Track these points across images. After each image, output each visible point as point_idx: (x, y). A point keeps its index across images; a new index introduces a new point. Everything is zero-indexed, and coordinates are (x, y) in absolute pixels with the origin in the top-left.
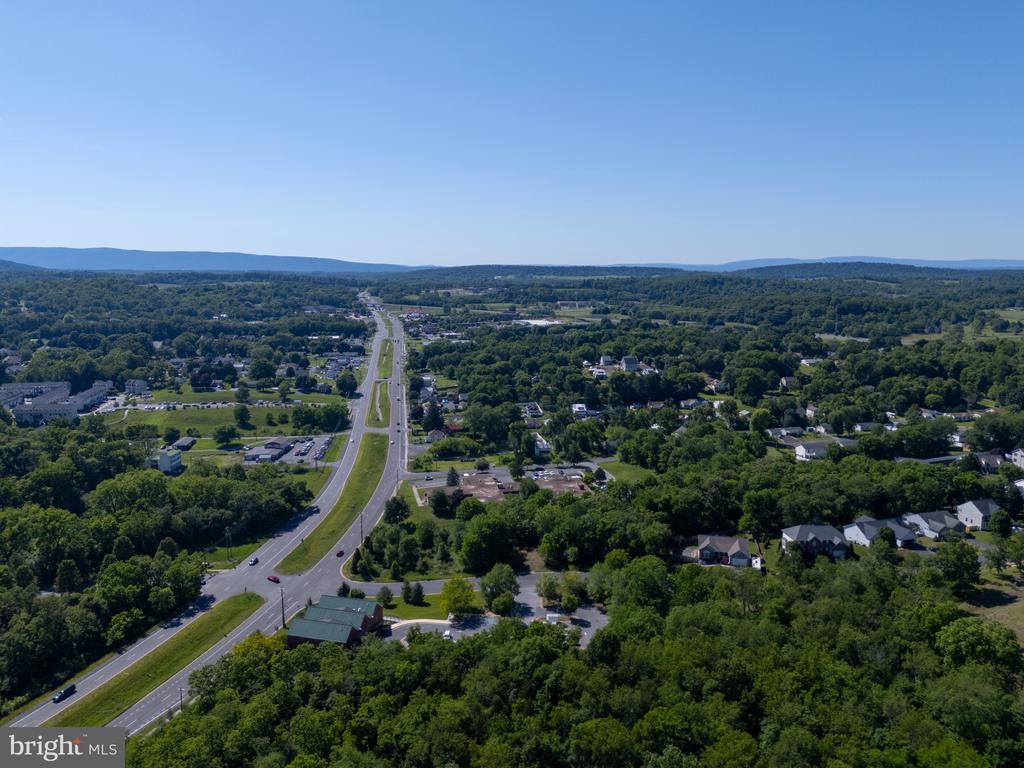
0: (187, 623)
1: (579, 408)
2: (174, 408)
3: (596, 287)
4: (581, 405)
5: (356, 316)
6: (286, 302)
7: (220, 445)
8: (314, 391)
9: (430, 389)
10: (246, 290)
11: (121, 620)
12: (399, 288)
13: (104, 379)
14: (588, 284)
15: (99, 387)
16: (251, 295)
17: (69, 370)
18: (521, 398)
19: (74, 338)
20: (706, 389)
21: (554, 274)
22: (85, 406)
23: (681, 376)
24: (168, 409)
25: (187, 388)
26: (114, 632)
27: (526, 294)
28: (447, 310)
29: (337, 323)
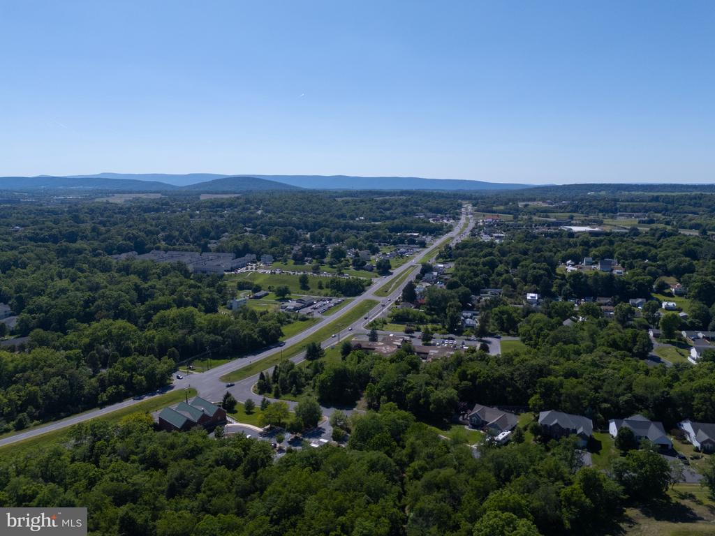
0: (147, 399)
1: (532, 297)
2: (274, 273)
3: (663, 202)
4: (533, 295)
5: (448, 221)
6: (407, 210)
7: (278, 298)
8: (363, 269)
9: (435, 274)
10: (384, 202)
11: (111, 390)
12: (492, 202)
13: (252, 253)
14: (656, 199)
15: (248, 257)
16: (387, 205)
17: (236, 246)
18: (492, 285)
19: (262, 229)
20: (667, 291)
21: (642, 191)
22: (232, 268)
23: (635, 278)
24: (271, 273)
25: (291, 262)
26: (104, 397)
27: (591, 206)
28: (515, 218)
29: (421, 225)
